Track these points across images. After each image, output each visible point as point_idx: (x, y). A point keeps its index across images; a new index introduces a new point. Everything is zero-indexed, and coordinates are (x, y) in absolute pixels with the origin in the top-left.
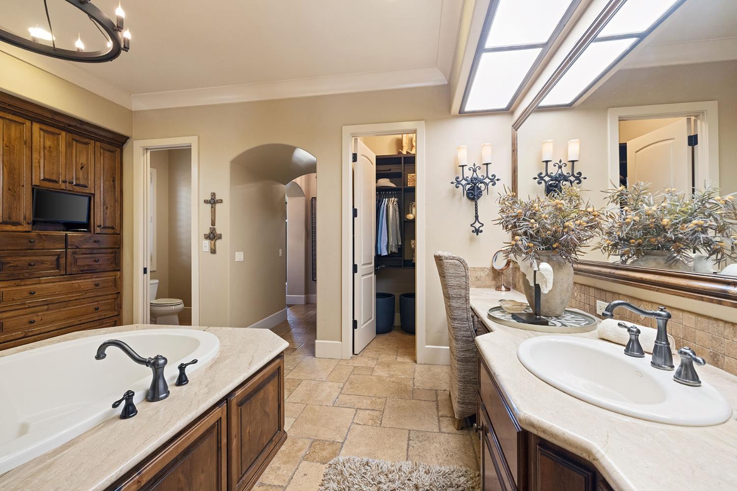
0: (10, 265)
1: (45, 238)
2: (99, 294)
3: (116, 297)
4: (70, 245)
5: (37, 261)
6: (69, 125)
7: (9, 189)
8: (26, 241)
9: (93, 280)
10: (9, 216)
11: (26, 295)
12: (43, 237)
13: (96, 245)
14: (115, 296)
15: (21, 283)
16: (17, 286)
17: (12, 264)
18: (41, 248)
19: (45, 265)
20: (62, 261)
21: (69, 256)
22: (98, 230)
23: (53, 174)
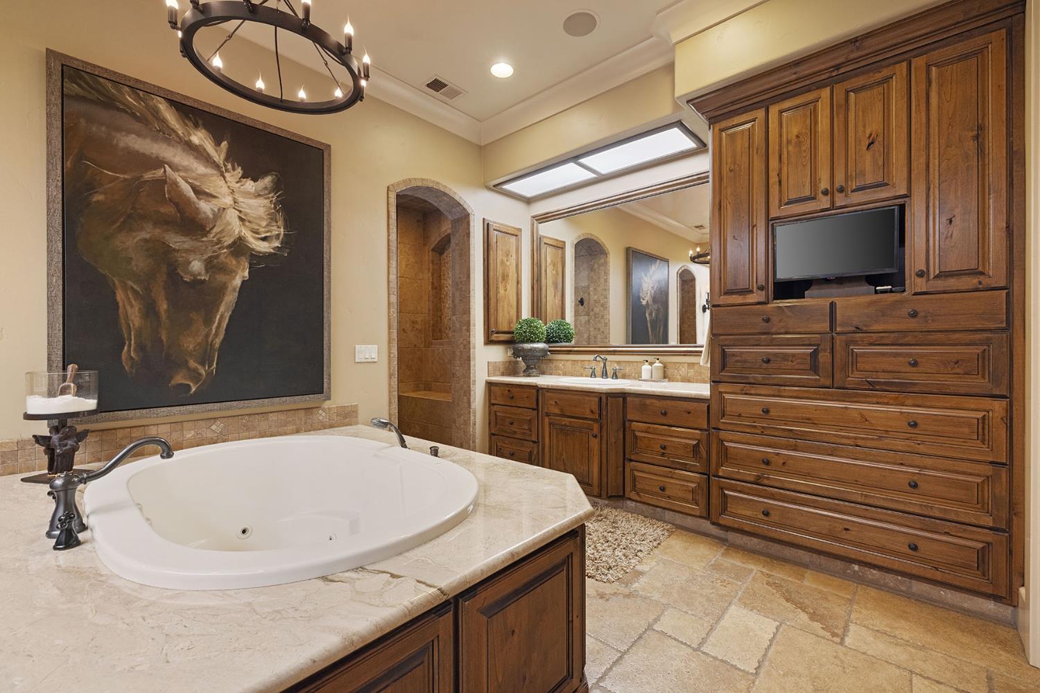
0: (736, 358)
1: (790, 314)
2: (922, 448)
3: (990, 473)
4: (842, 325)
5: (775, 355)
6: (837, 67)
7: (734, 237)
8: (760, 320)
9: (905, 410)
10: (735, 281)
11: (758, 412)
12: (786, 310)
13: (913, 324)
14: (988, 470)
15: (750, 390)
16: (746, 394)
17: (739, 358)
18: (782, 330)
19: (790, 363)
20: (824, 357)
21: (838, 348)
22: (921, 285)
23: (804, 186)
